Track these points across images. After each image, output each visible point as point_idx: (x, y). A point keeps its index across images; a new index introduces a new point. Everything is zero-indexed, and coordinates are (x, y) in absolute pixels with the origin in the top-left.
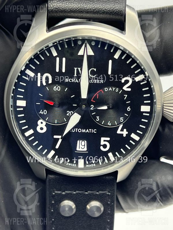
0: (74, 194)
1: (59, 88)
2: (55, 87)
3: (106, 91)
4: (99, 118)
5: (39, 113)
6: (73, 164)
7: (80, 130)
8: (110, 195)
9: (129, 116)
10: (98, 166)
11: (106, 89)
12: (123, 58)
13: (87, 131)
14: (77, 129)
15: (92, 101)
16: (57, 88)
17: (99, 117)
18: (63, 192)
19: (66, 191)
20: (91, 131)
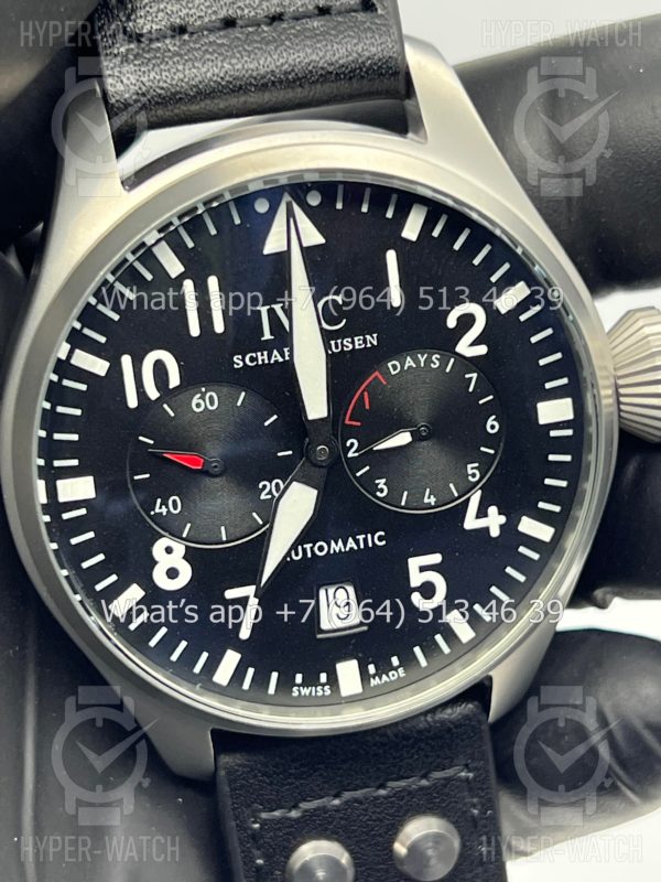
0: (334, 806)
1: (211, 398)
2: (195, 400)
3: (393, 373)
4: (385, 484)
5: (152, 513)
6: (319, 688)
7: (321, 549)
8: (475, 778)
9: (500, 452)
10: (414, 674)
11: (393, 367)
12: (436, 233)
13: (351, 543)
14: (308, 546)
15: (347, 422)
16: (204, 402)
17: (383, 481)
18: (290, 810)
19: (300, 805)
20: (365, 540)
